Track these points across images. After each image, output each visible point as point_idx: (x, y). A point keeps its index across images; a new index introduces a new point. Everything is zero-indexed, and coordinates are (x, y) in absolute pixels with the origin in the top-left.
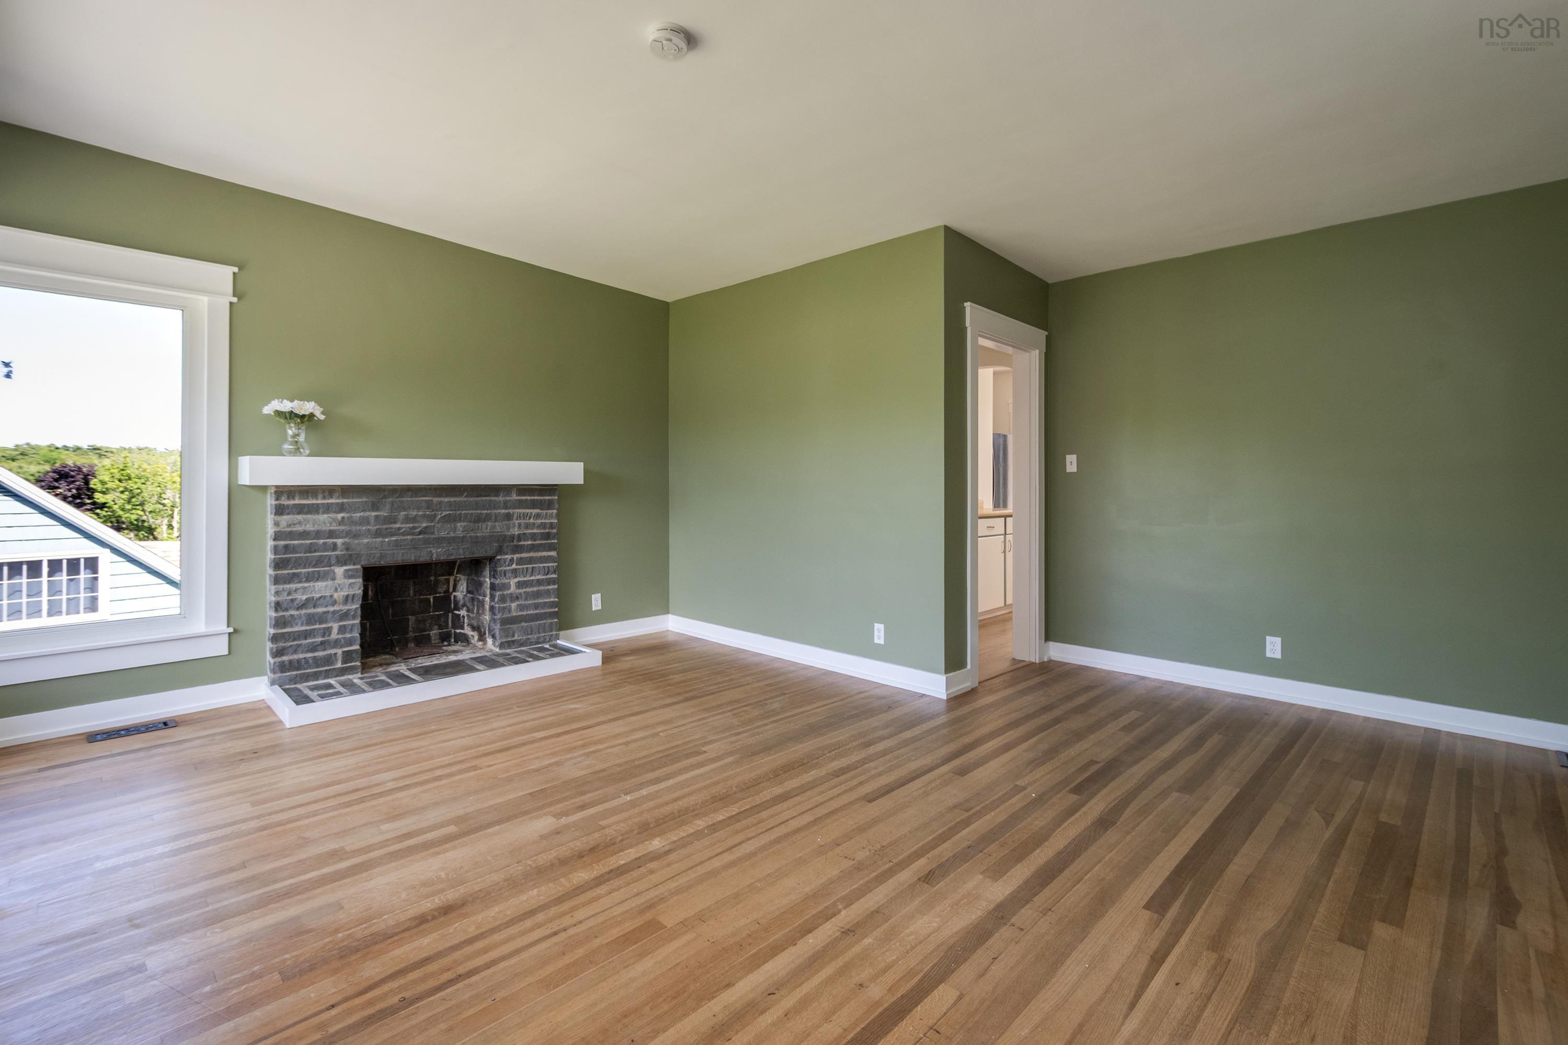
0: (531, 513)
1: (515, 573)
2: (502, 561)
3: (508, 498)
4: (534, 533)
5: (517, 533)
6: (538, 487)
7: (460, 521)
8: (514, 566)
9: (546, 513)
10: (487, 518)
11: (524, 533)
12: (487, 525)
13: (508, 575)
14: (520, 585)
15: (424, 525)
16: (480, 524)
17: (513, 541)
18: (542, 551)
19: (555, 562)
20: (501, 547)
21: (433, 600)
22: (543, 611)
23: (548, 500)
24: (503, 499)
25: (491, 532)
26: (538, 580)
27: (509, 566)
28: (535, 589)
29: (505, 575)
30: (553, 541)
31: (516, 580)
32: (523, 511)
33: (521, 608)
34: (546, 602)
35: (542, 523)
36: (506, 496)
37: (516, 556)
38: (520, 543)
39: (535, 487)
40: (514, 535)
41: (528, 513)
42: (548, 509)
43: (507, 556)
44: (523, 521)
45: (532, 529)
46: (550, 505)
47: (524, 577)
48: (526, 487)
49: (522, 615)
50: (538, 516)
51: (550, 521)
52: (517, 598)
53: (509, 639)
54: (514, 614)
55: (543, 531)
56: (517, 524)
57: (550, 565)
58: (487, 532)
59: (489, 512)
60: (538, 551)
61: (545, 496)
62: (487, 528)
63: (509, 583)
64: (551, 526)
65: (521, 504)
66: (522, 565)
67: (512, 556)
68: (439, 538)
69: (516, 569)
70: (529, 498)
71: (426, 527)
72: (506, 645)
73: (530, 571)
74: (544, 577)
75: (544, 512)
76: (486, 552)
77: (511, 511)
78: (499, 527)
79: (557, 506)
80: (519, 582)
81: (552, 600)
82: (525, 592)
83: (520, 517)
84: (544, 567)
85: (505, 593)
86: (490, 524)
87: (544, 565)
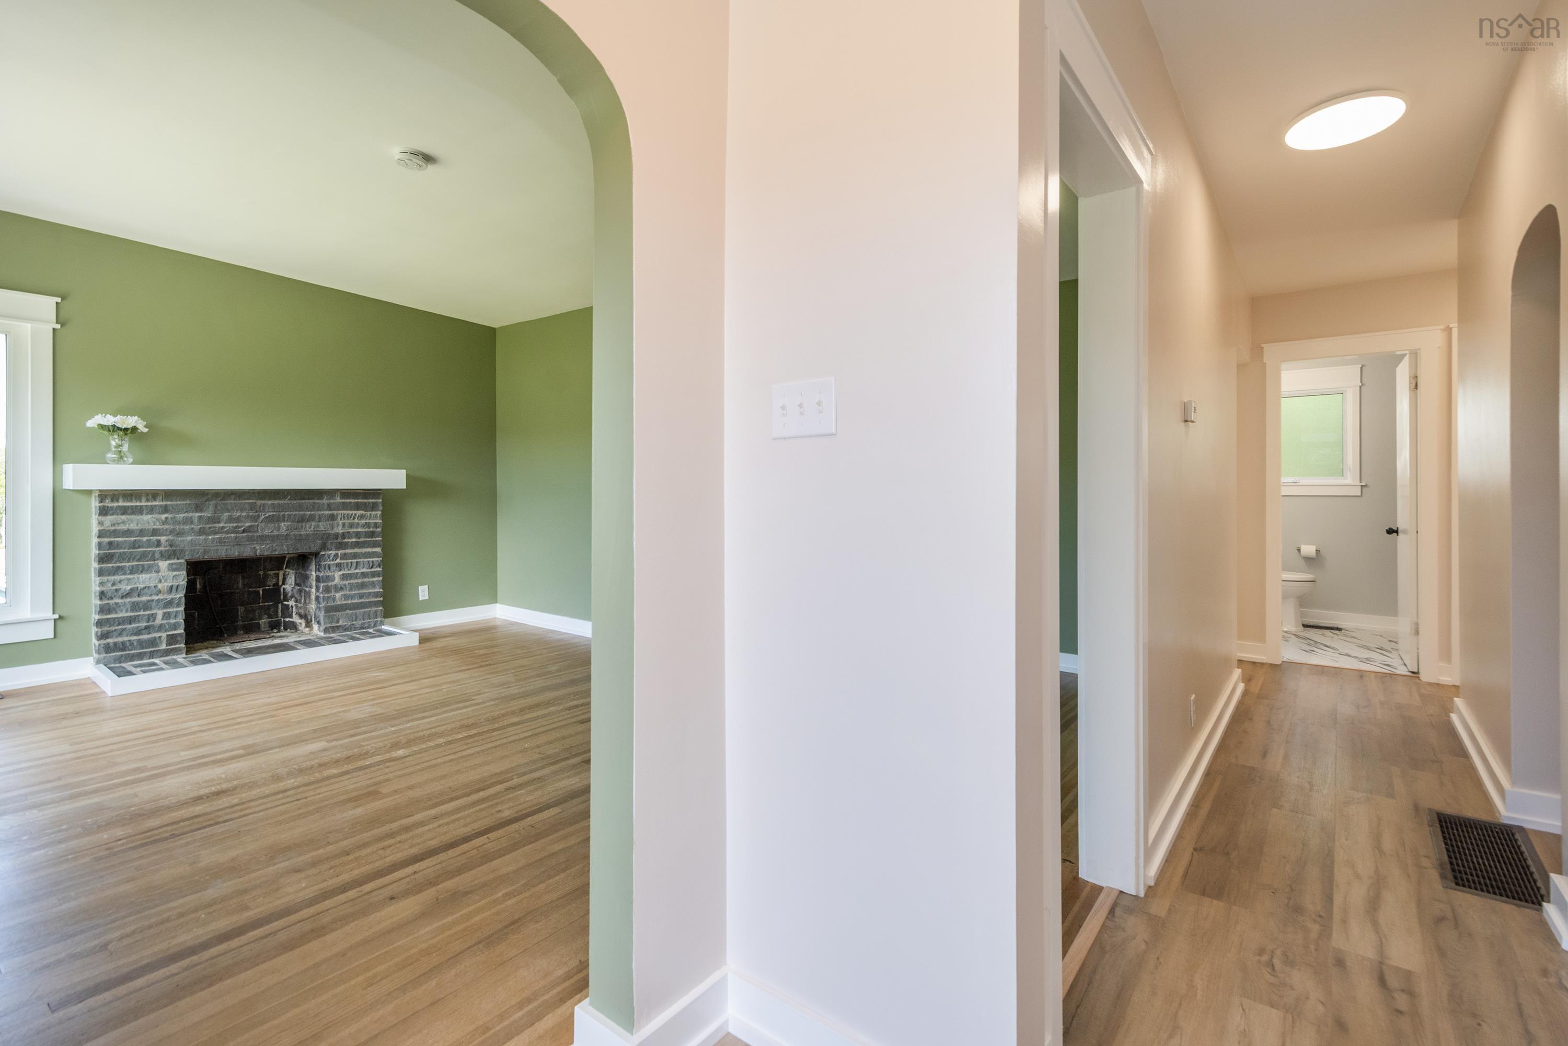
0: (355, 514)
1: (339, 566)
2: (326, 556)
3: (332, 501)
4: (358, 532)
5: (341, 532)
6: (361, 491)
7: (284, 521)
8: (338, 561)
9: (370, 515)
10: (311, 518)
11: (348, 532)
12: (311, 525)
13: (333, 568)
14: (344, 577)
15: (248, 524)
16: (304, 524)
17: (337, 539)
18: (367, 547)
19: (379, 557)
20: (325, 544)
21: (263, 593)
22: (367, 600)
23: (373, 502)
24: (327, 501)
25: (314, 531)
26: (362, 573)
27: (333, 560)
28: (360, 581)
29: (329, 569)
30: (377, 539)
31: (341, 573)
32: (348, 512)
33: (346, 597)
34: (371, 593)
35: (366, 523)
36: (329, 499)
37: (340, 552)
38: (344, 541)
39: (359, 491)
40: (338, 533)
41: (352, 515)
42: (372, 511)
43: (330, 552)
44: (347, 521)
45: (357, 528)
46: (374, 507)
47: (349, 570)
48: (349, 491)
49: (346, 604)
50: (362, 517)
51: (374, 521)
52: (342, 589)
53: (334, 625)
54: (339, 603)
55: (367, 530)
56: (341, 523)
57: (374, 559)
58: (311, 531)
59: (313, 513)
60: (363, 547)
61: (369, 499)
62: (310, 528)
63: (334, 575)
64: (376, 525)
65: (344, 506)
66: (346, 560)
67: (336, 552)
68: (263, 536)
69: (340, 564)
70: (353, 501)
71: (250, 526)
72: (331, 630)
73: (354, 565)
74: (368, 570)
75: (369, 513)
76: (310, 548)
77: (335, 512)
78: (323, 526)
79: (381, 508)
80: (343, 574)
81: (376, 590)
82: (349, 584)
83: (344, 517)
84: (368, 562)
85: (330, 584)
86: (313, 523)
87: (369, 560)
